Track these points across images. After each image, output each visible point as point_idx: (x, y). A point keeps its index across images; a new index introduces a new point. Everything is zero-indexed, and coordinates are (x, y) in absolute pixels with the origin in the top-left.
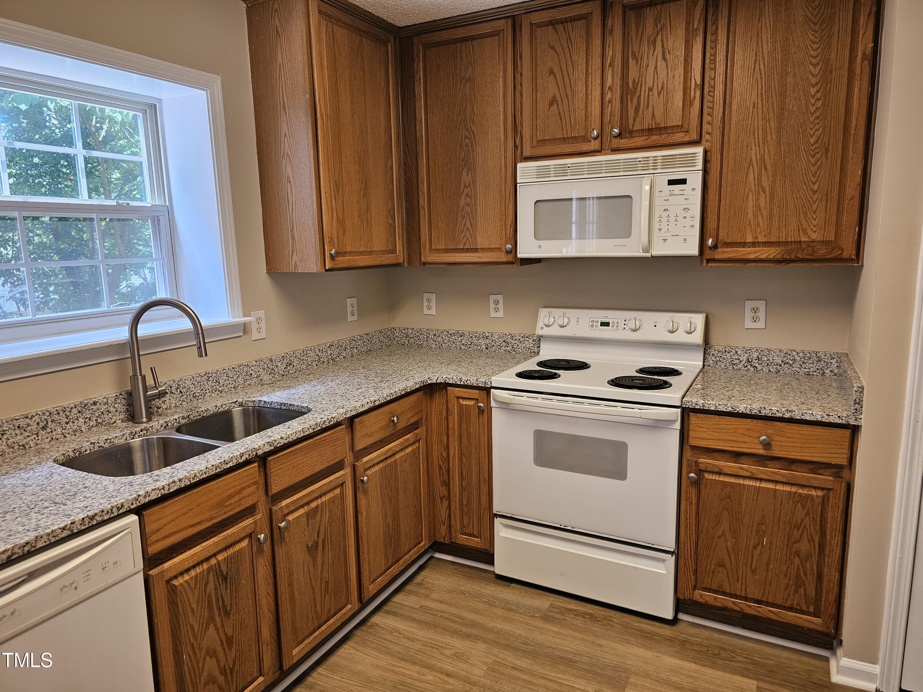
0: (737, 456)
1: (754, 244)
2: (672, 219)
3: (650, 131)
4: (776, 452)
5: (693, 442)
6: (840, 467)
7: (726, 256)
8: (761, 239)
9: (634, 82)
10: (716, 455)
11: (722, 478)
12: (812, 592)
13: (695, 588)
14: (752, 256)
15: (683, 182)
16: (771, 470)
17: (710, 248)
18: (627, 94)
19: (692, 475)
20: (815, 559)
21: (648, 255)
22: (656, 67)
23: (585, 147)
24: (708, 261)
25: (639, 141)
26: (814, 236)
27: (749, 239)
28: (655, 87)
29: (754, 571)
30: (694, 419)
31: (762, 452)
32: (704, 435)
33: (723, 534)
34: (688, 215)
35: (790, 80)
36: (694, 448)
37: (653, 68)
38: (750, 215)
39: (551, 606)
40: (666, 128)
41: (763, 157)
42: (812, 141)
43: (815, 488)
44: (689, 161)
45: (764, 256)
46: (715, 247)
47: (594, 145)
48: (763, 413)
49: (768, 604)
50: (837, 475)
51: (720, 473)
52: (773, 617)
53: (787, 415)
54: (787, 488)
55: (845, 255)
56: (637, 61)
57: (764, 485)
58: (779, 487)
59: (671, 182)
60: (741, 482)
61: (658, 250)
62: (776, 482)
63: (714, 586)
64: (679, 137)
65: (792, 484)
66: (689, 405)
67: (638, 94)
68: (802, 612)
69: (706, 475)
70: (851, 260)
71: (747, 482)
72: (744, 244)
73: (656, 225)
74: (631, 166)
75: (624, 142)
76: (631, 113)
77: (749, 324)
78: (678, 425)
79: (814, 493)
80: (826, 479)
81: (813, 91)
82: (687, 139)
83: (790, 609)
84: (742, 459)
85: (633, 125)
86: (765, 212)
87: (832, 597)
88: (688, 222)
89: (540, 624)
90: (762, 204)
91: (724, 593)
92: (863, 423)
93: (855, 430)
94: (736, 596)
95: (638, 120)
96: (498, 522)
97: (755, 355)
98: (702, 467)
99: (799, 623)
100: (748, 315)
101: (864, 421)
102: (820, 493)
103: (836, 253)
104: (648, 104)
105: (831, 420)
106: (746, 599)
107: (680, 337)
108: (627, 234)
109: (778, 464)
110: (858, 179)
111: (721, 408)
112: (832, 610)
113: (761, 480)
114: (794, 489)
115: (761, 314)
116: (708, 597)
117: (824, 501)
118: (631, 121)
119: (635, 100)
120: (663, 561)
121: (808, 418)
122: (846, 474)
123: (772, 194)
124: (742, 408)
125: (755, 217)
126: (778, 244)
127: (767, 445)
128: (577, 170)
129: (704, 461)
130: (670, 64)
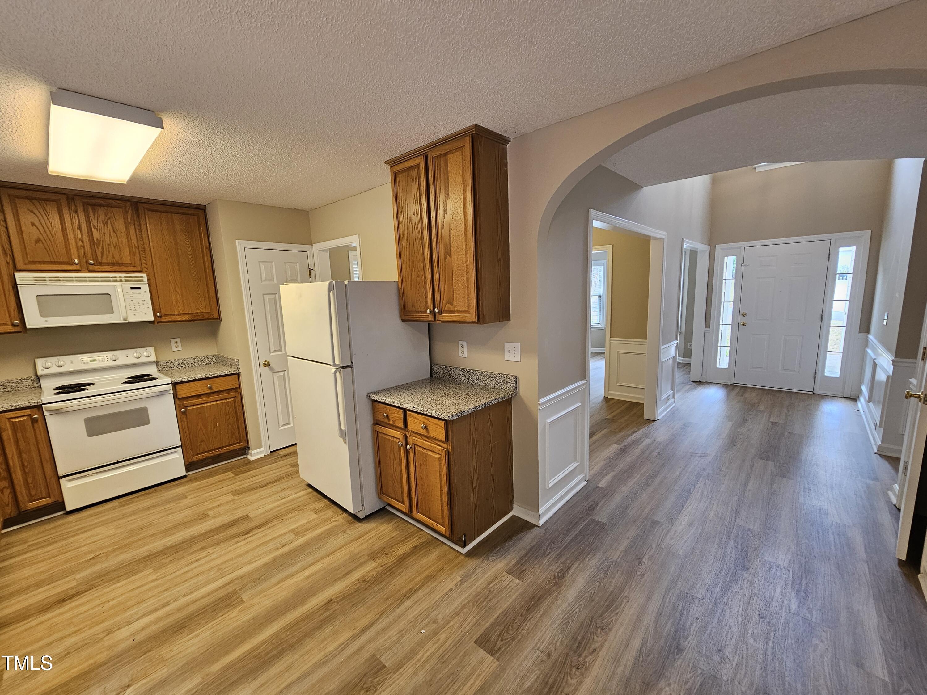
0: (199, 396)
1: (178, 314)
2: (137, 305)
3: (113, 264)
4: (214, 390)
5: (179, 397)
6: (236, 388)
7: (167, 320)
8: (181, 312)
9: (97, 240)
10: (190, 399)
11: (195, 407)
12: (237, 435)
13: (193, 456)
14: (179, 319)
15: (139, 288)
16: (213, 397)
17: (158, 317)
18: (94, 245)
19: (183, 410)
20: (236, 423)
21: (127, 322)
22: (110, 235)
23: (70, 268)
24: (158, 323)
25: (107, 268)
26: (202, 311)
27: (176, 313)
28: (112, 244)
29: (215, 438)
30: (178, 387)
31: (209, 391)
32: (184, 392)
33: (201, 428)
34: (145, 302)
35: (180, 251)
36: (179, 399)
37: (108, 235)
38: (174, 303)
39: (119, 503)
40: (122, 263)
41: (175, 280)
42: (194, 275)
43: (230, 398)
44: (141, 280)
45: (184, 319)
46: (160, 317)
47: (78, 267)
48: (207, 376)
49: (223, 447)
50: (236, 392)
51: (194, 405)
52: (226, 451)
53: (216, 375)
54: (221, 402)
55: (215, 317)
56: (97, 230)
57: (212, 403)
58: (218, 402)
59: (132, 288)
60: (203, 405)
61: (132, 319)
62: (216, 401)
63: (201, 451)
64: (130, 268)
65: (222, 400)
66: (175, 381)
67: (101, 245)
68: (235, 444)
69: (188, 408)
70: (217, 319)
71: (205, 405)
72: (174, 315)
73: (128, 308)
74: (107, 280)
75: (97, 268)
76: (99, 254)
77: (174, 349)
78: (172, 391)
79: (230, 400)
80: (233, 394)
81: (190, 257)
82: (135, 269)
83: (231, 445)
84: (201, 397)
85: (102, 260)
86: (181, 302)
87: (244, 433)
88: (145, 306)
89: (122, 508)
90: (179, 299)
91: (206, 452)
92: (240, 371)
93: (238, 374)
94: (211, 451)
95: (105, 257)
96: (62, 481)
97: (181, 362)
98: (186, 405)
99: (236, 448)
100: (173, 345)
101: (241, 370)
102: (232, 399)
103: (212, 316)
104: (109, 251)
105: (231, 373)
106: (215, 449)
107: (143, 360)
108: (112, 312)
109: (215, 394)
110: (214, 290)
111: (189, 379)
112: (245, 438)
113: (211, 402)
114: (223, 401)
115: (179, 344)
116: (200, 457)
117: (234, 401)
118: (100, 258)
119: (100, 248)
120: (176, 452)
121: (223, 374)
122: (239, 390)
123: (182, 295)
124: (198, 377)
125: (177, 304)
126: (188, 314)
127: (210, 388)
128: (70, 279)
129: (186, 403)
130: (119, 235)
